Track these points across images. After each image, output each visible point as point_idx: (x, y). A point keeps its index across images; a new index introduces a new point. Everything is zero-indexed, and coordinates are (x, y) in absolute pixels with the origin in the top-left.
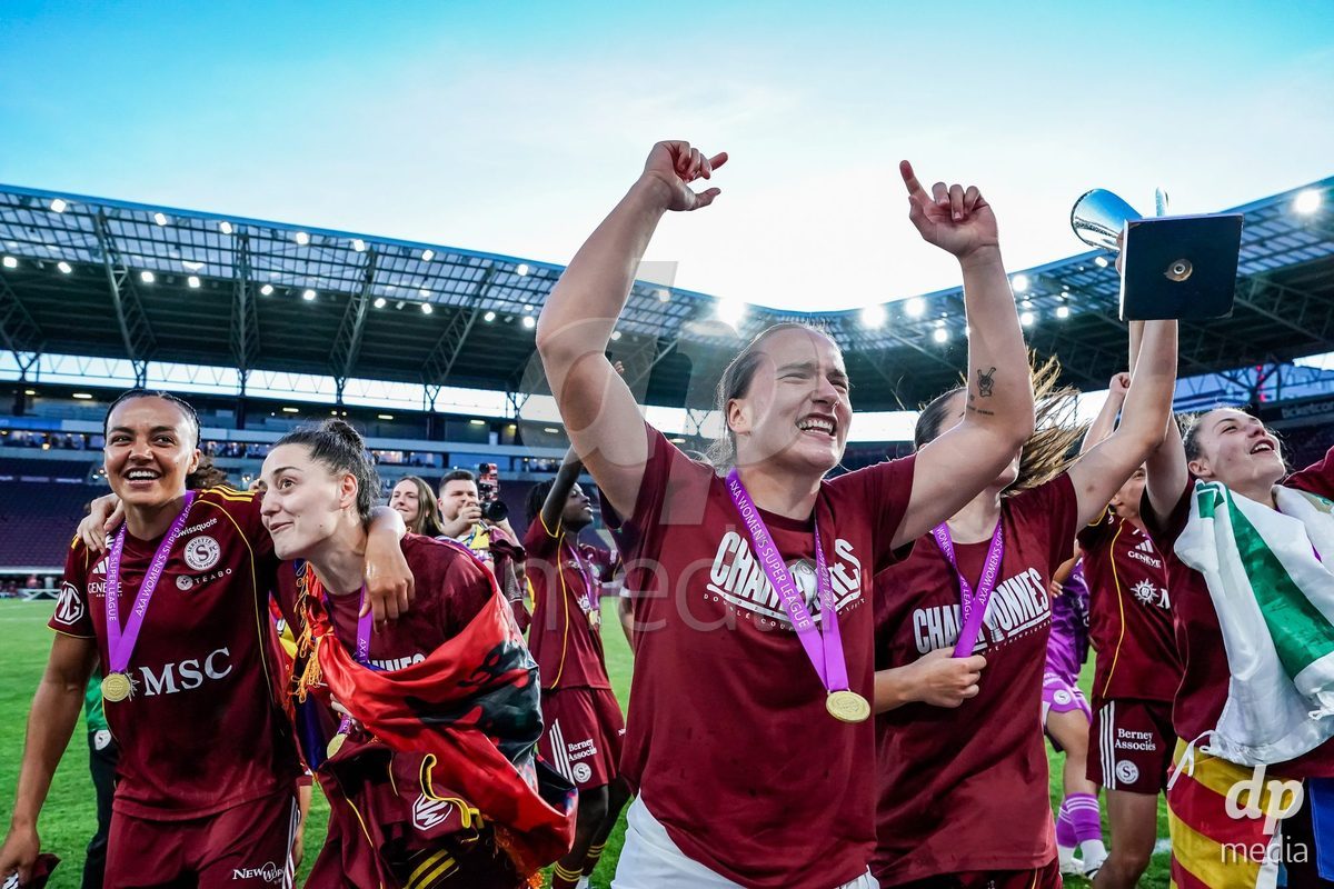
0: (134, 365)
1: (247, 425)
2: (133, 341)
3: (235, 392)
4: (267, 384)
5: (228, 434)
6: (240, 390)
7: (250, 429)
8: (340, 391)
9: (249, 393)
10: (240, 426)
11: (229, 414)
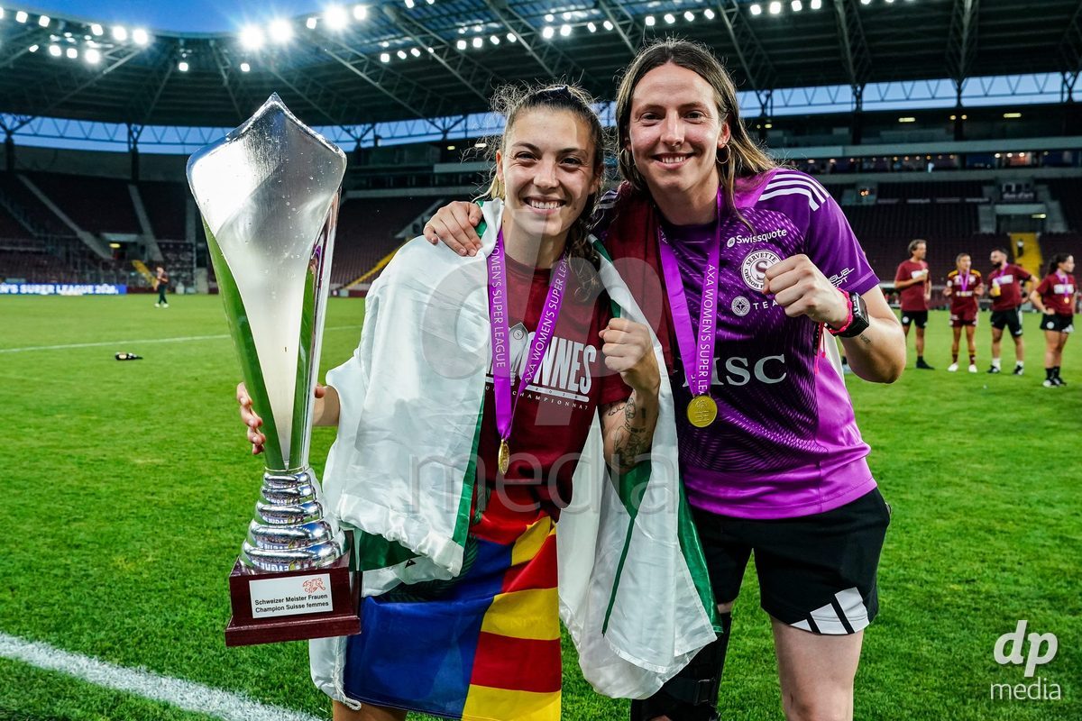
0: (758, 95)
1: (863, 140)
2: (753, 71)
3: (849, 108)
4: (882, 96)
5: (844, 151)
6: (855, 106)
7: (864, 144)
8: (959, 91)
9: (866, 107)
10: (856, 141)
11: (844, 131)
